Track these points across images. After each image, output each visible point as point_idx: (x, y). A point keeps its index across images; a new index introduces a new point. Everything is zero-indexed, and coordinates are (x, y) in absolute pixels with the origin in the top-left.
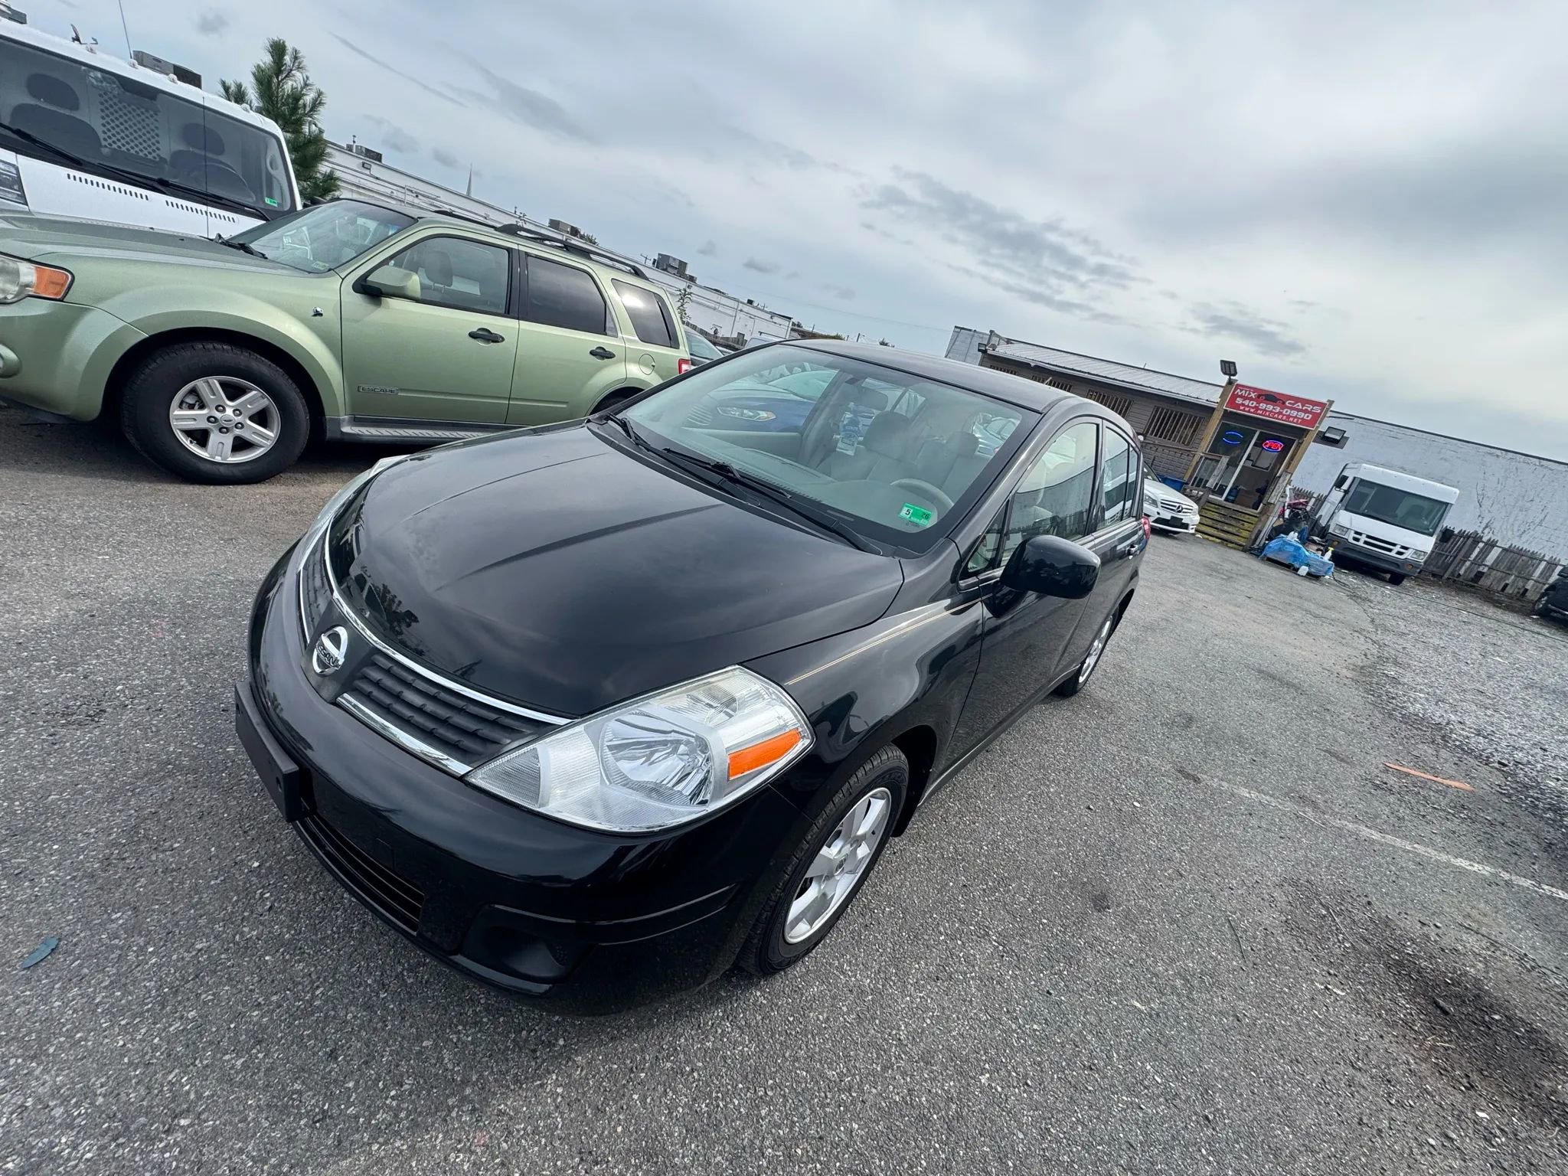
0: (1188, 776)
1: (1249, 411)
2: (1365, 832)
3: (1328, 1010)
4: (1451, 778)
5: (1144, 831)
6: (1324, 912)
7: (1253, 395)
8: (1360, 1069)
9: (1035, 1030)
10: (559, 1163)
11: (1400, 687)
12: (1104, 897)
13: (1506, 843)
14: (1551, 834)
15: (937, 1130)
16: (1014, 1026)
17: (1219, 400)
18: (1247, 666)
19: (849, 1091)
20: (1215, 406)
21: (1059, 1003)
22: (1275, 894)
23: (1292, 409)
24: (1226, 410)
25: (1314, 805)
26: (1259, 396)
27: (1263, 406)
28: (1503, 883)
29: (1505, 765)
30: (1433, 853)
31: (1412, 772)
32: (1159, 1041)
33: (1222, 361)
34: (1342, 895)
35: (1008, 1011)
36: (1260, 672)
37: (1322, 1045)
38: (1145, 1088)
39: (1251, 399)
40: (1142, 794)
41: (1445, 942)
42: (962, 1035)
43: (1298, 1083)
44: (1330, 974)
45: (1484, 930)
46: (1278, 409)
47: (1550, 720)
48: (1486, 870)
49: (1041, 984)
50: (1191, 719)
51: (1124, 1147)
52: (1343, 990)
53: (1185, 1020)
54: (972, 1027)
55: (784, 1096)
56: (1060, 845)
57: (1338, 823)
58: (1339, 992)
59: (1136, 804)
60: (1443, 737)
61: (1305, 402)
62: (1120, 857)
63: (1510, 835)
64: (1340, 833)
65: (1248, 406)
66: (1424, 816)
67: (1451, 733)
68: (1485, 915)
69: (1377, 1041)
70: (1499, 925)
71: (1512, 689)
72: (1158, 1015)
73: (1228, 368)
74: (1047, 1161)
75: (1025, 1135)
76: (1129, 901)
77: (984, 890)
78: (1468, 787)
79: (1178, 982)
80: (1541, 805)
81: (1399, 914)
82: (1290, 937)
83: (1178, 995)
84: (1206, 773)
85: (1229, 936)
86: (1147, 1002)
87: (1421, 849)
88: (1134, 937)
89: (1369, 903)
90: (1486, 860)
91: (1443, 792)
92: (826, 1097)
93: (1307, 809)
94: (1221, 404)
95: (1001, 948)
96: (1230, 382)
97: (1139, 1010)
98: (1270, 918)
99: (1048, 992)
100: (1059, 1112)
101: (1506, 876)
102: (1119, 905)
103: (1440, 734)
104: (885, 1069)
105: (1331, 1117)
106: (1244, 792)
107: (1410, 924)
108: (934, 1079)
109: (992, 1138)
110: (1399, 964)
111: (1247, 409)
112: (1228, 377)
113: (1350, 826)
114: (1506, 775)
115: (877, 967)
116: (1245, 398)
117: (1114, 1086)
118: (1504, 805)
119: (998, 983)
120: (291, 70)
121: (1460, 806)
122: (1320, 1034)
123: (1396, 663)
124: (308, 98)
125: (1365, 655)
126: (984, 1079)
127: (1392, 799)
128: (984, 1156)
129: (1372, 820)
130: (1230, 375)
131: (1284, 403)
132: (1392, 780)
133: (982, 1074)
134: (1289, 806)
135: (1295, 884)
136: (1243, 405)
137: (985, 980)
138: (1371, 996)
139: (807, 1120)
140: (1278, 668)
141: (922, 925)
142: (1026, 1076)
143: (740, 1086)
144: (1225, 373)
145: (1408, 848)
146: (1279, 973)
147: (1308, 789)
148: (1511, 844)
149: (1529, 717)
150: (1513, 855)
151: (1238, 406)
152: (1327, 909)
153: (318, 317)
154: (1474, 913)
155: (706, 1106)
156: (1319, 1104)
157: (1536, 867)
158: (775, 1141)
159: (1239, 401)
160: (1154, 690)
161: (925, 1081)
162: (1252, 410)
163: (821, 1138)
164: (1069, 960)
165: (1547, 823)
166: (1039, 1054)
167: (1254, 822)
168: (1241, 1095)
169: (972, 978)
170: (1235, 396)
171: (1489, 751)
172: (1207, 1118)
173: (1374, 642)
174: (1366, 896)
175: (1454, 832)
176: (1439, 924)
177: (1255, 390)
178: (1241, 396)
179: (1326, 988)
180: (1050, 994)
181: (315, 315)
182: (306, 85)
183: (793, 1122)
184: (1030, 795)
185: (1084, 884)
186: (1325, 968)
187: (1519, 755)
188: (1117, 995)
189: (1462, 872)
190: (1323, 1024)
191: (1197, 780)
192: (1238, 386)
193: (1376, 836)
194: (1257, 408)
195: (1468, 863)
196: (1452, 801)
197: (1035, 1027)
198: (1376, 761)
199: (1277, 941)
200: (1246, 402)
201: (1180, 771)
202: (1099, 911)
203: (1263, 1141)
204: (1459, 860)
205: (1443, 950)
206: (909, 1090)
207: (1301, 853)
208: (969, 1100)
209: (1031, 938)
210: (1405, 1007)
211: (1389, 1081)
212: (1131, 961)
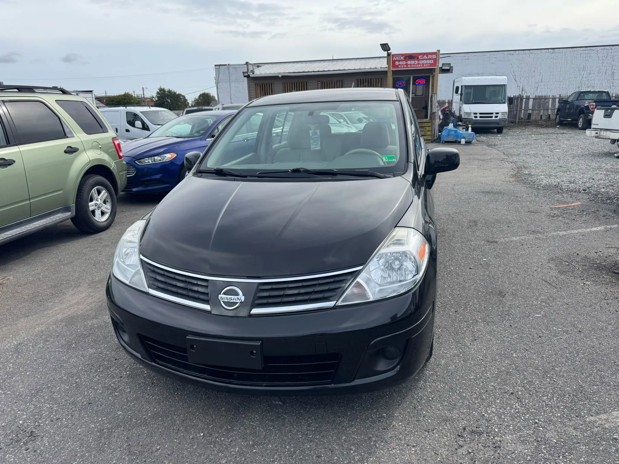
0: (492, 242)
1: (404, 67)
2: (561, 233)
3: (589, 289)
4: (573, 202)
5: (495, 267)
6: (567, 263)
7: (402, 58)
8: (607, 299)
9: (516, 337)
10: (423, 436)
11: (533, 177)
12: (501, 292)
13: (603, 216)
14: (613, 207)
15: (515, 373)
16: (510, 339)
17: (387, 66)
18: (476, 192)
19: (482, 378)
20: (386, 69)
21: (516, 327)
22: (550, 266)
23: (423, 60)
24: (392, 70)
25: (540, 233)
26: (405, 58)
27: (409, 62)
28: (609, 230)
29: (585, 190)
30: (585, 230)
31: (560, 206)
32: (551, 321)
33: (381, 45)
34: (568, 256)
35: (504, 337)
36: (483, 192)
37: (594, 299)
38: (558, 333)
39: (402, 61)
40: (483, 255)
41: (605, 255)
42: (498, 349)
43: (595, 311)
44: (582, 280)
45: (613, 246)
46: (417, 62)
47: (588, 168)
48: (601, 228)
49: (506, 325)
50: (475, 222)
51: (565, 349)
52: (589, 282)
53: (554, 312)
54: (498, 346)
55: (465, 389)
56: (473, 285)
57: (550, 235)
58: (588, 283)
59: (484, 259)
60: (560, 189)
61: (427, 54)
62: (495, 279)
63: (602, 213)
64: (554, 238)
65: (402, 65)
66: (574, 219)
67: (562, 186)
68: (611, 242)
69: (606, 291)
70: (616, 243)
71: (569, 161)
72: (545, 315)
73: (385, 47)
74: (549, 363)
75: (538, 361)
76: (510, 290)
77: (463, 310)
78: (579, 203)
79: (544, 304)
80: (604, 199)
81: (588, 253)
82: (564, 275)
83: (546, 307)
84: (497, 239)
85: (547, 284)
86: (540, 313)
87: (580, 230)
88: (520, 299)
89: (578, 254)
90: (600, 225)
91: (574, 208)
92: (477, 383)
93: (538, 235)
94: (389, 67)
95: (485, 322)
96: (389, 55)
97: (539, 316)
98: (554, 273)
99: (510, 326)
100: (541, 351)
101: (609, 227)
102: (508, 292)
103: (557, 188)
104: (485, 368)
105: (609, 314)
106: (514, 239)
107: (593, 255)
108: (501, 363)
109: (531, 366)
110: (598, 267)
111: (402, 66)
112: (386, 52)
113: (555, 233)
114: (588, 193)
115: (454, 346)
116: (399, 61)
117: (550, 338)
118: (594, 204)
119: (494, 331)
121: (583, 211)
122: (591, 296)
123: (525, 168)
125: (513, 169)
126: (514, 355)
127: (560, 218)
128: (532, 371)
129: (559, 228)
130: (387, 51)
131: (418, 58)
132: (556, 212)
133: (513, 355)
134: (532, 237)
135: (553, 260)
136: (400, 65)
137: (490, 333)
138: (597, 280)
139: (478, 390)
140: (488, 188)
141: (455, 329)
142: (525, 348)
143: (451, 394)
144: (385, 51)
145: (576, 232)
146: (568, 287)
147: (533, 228)
148: (604, 216)
149: (581, 169)
150: (606, 219)
151: (397, 66)
152: (568, 262)
154: (607, 242)
155: (447, 403)
156: (604, 313)
157: (615, 220)
158: (475, 399)
159: (397, 63)
160: (452, 217)
161: (499, 364)
162: (405, 66)
163: (486, 391)
164: (508, 315)
165: (609, 204)
166: (523, 341)
167: (525, 247)
168: (583, 322)
169: (485, 334)
170: (394, 62)
171: (578, 187)
172: (579, 331)
173: (512, 162)
174: (575, 253)
175: (586, 220)
176: (601, 250)
177: (402, 55)
178: (397, 61)
179: (584, 284)
180: (511, 326)
183: (475, 392)
184: (447, 274)
185: (492, 292)
186: (580, 279)
187: (587, 185)
188: (530, 316)
189: (596, 232)
190: (590, 293)
191: (496, 242)
192: (393, 55)
193: (565, 233)
194: (407, 65)
195: (596, 228)
196: (578, 210)
197: (516, 336)
198: (546, 208)
199: (561, 279)
200: (401, 63)
201: (488, 242)
202: (504, 297)
203: (597, 329)
204: (593, 228)
205: (606, 257)
206: (497, 369)
207: (547, 250)
208: (515, 362)
209: (491, 315)
210: (608, 278)
211: (616, 298)
212: (526, 305)
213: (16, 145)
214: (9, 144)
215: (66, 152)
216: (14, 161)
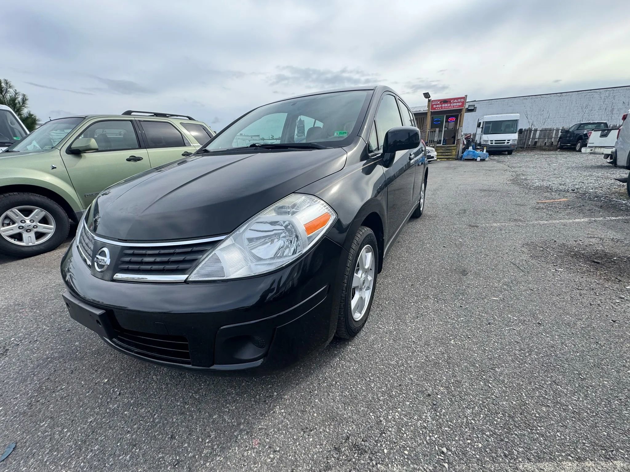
0: (473, 226)
1: (439, 109)
2: (542, 222)
3: (560, 276)
4: (559, 199)
5: (467, 247)
6: (542, 249)
7: (439, 103)
8: (581, 289)
9: (462, 320)
10: (295, 437)
11: (528, 180)
12: (464, 271)
13: (588, 210)
14: (600, 204)
15: (444, 365)
16: (454, 322)
17: (427, 109)
18: (475, 190)
19: (403, 365)
20: (427, 111)
21: (467, 309)
22: (523, 250)
23: (454, 103)
24: (431, 112)
25: (520, 220)
26: (441, 102)
27: (443, 105)
28: (593, 221)
29: (574, 190)
30: (567, 221)
31: (546, 201)
32: (508, 307)
33: (424, 94)
34: (545, 242)
35: (449, 318)
36: (481, 190)
37: (564, 287)
38: (512, 322)
39: (438, 104)
40: (460, 237)
41: (586, 243)
42: (436, 332)
43: (564, 301)
44: (555, 266)
45: (596, 236)
46: (449, 105)
47: (580, 175)
48: (586, 220)
49: (457, 305)
50: (465, 210)
51: (515, 344)
52: (562, 269)
53: (514, 297)
54: (438, 328)
55: (378, 377)
56: (440, 261)
57: (531, 223)
58: (561, 270)
59: (460, 240)
60: (550, 189)
61: (457, 99)
62: (463, 257)
63: (587, 208)
64: (534, 226)
65: (438, 107)
66: (558, 212)
67: (552, 187)
68: (594, 232)
69: (581, 280)
70: (600, 233)
71: (563, 171)
72: (504, 299)
73: (427, 95)
74: (490, 359)
75: (478, 354)
76: (474, 269)
77: (420, 284)
78: (566, 199)
79: (505, 287)
80: (592, 197)
81: (567, 241)
82: (535, 260)
83: (507, 290)
84: (479, 224)
85: (514, 267)
86: (497, 296)
87: (562, 221)
88: (482, 279)
89: (555, 241)
90: (584, 217)
91: (560, 203)
92: (395, 371)
93: (519, 222)
94: (429, 110)
95: (436, 299)
96: (429, 101)
97: (496, 300)
98: (524, 257)
99: (461, 306)
100: (486, 342)
101: (593, 219)
102: (471, 271)
103: (548, 189)
104: (413, 353)
105: (580, 307)
106: (495, 225)
107: (571, 243)
108: (434, 349)
109: (466, 360)
110: (575, 255)
111: (438, 108)
113: (536, 222)
114: (576, 193)
115: (393, 322)
116: (436, 105)
117: (501, 326)
118: (581, 201)
119: (441, 310)
120: (7, 89)
121: (567, 205)
122: (562, 284)
123: (523, 175)
124: (20, 99)
125: (512, 176)
126: (452, 342)
127: (545, 210)
128: (466, 367)
129: (541, 218)
130: (428, 98)
131: (450, 102)
132: (542, 206)
133: (451, 341)
134: (512, 224)
135: (527, 244)
136: (436, 107)
137: (435, 311)
138: (572, 267)
139: (392, 381)
140: (486, 188)
141: (403, 303)
142: (467, 335)
143: (358, 380)
144: (426, 98)
145: (558, 222)
146: (537, 272)
147: (516, 217)
148: (589, 210)
149: (573, 176)
150: (591, 212)
151: (435, 109)
152: (543, 248)
153: (54, 169)
154: (590, 232)
155: (348, 392)
156: (574, 304)
157: (601, 213)
158: (382, 393)
159: (435, 106)
160: (447, 206)
161: (430, 351)
162: (440, 108)
163: (400, 385)
164: (463, 294)
165: (596, 201)
166: (468, 326)
167: (503, 232)
168: (546, 312)
169: (430, 312)
170: (432, 105)
171: (567, 188)
172: (539, 323)
173: (513, 172)
174: (553, 240)
175: (570, 213)
176: (581, 239)
177: (439, 100)
178: (435, 105)
179: (556, 270)
180: (462, 307)
181: (53, 169)
182: (16, 94)
183: (386, 384)
184: (421, 250)
185: (455, 269)
186: (552, 265)
187: (577, 186)
188: (486, 298)
189: (579, 223)
190: (561, 281)
191: (477, 227)
192: (432, 101)
193: (546, 222)
194: (442, 107)
195: (579, 220)
196: (564, 205)
197: (462, 319)
198: (533, 202)
199: (532, 263)
200: (437, 106)
201: (470, 226)
202: (465, 275)
203: (562, 323)
204: (576, 220)
205: (586, 246)
206: (426, 357)
207: (524, 236)
208: (450, 351)
209: (445, 292)
210: (585, 267)
211: (593, 289)
212: (485, 286)
213: (146, 148)
214: (140, 147)
215: (183, 155)
216: (142, 158)
